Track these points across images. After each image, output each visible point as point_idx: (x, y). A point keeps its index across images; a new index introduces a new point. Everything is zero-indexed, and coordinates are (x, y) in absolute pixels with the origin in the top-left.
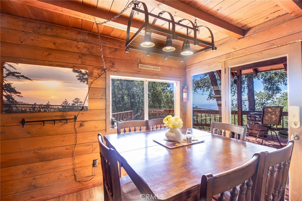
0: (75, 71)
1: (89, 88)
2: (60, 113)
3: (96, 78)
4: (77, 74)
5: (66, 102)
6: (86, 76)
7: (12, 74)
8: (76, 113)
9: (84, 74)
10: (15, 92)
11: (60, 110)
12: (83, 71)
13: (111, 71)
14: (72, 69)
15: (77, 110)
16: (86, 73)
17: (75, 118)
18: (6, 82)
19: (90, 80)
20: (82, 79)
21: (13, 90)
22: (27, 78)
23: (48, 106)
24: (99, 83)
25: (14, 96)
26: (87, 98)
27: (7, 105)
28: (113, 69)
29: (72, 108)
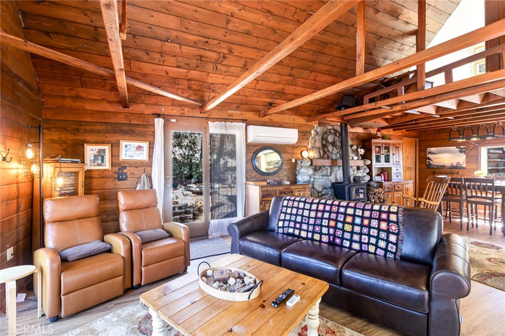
0: (457, 148)
1: (466, 156)
2: (450, 170)
3: (471, 150)
4: (459, 149)
5: (452, 164)
6: (464, 150)
7: (430, 153)
8: (458, 170)
9: (463, 149)
10: (431, 160)
11: (449, 168)
12: (462, 147)
13: (483, 144)
14: (455, 147)
15: (459, 168)
16: (464, 148)
17: (458, 173)
18: (428, 156)
19: (467, 152)
20: (461, 152)
21: (430, 159)
22: (435, 154)
23: (444, 166)
24: (473, 153)
25: (430, 161)
26: (465, 162)
27: (428, 165)
28: (484, 143)
29: (456, 167)
